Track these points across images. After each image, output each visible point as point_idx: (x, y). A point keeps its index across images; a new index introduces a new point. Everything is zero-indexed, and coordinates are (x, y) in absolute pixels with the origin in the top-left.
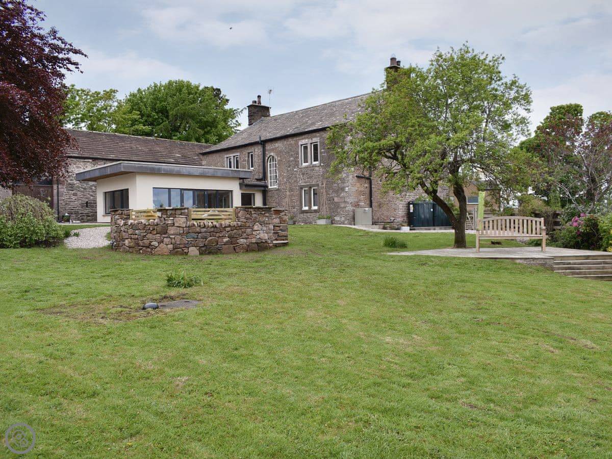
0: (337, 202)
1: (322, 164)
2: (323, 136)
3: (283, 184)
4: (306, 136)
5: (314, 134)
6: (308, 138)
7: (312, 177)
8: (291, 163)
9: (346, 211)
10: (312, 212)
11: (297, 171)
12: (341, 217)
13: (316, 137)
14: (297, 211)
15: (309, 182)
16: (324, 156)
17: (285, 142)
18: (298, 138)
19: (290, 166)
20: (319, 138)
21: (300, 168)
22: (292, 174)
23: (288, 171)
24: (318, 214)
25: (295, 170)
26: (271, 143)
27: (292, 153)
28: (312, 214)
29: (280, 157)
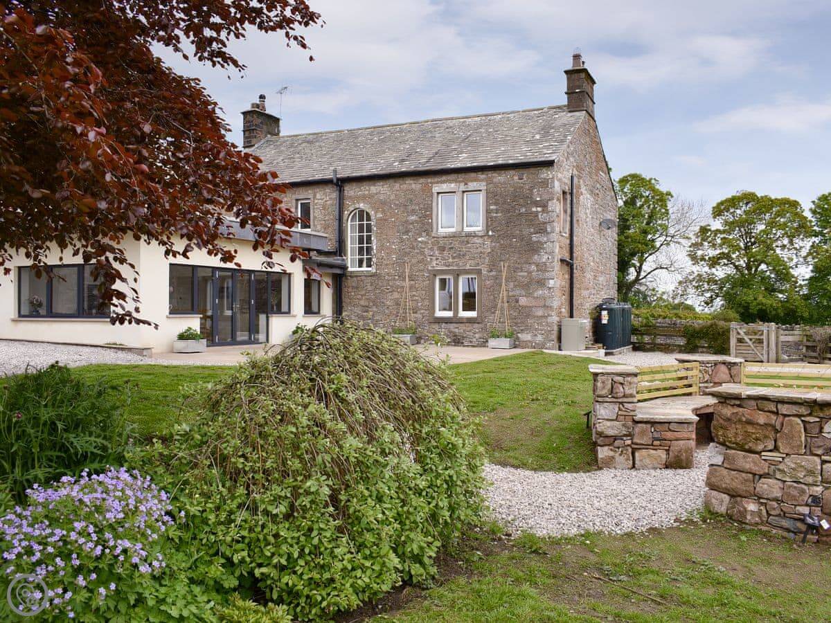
1: (490, 233)
2: (495, 180)
4: (453, 176)
5: (473, 175)
6: (455, 181)
7: (464, 255)
8: (411, 227)
9: (548, 325)
10: (461, 321)
11: (426, 243)
12: (536, 335)
13: (476, 180)
14: (423, 317)
15: (457, 265)
16: (496, 217)
17: (397, 185)
18: (429, 180)
19: (407, 232)
20: (484, 183)
21: (434, 237)
22: (413, 248)
23: (402, 241)
24: (476, 325)
25: (420, 239)
26: (360, 184)
27: (413, 207)
28: (461, 325)
29: (383, 212)
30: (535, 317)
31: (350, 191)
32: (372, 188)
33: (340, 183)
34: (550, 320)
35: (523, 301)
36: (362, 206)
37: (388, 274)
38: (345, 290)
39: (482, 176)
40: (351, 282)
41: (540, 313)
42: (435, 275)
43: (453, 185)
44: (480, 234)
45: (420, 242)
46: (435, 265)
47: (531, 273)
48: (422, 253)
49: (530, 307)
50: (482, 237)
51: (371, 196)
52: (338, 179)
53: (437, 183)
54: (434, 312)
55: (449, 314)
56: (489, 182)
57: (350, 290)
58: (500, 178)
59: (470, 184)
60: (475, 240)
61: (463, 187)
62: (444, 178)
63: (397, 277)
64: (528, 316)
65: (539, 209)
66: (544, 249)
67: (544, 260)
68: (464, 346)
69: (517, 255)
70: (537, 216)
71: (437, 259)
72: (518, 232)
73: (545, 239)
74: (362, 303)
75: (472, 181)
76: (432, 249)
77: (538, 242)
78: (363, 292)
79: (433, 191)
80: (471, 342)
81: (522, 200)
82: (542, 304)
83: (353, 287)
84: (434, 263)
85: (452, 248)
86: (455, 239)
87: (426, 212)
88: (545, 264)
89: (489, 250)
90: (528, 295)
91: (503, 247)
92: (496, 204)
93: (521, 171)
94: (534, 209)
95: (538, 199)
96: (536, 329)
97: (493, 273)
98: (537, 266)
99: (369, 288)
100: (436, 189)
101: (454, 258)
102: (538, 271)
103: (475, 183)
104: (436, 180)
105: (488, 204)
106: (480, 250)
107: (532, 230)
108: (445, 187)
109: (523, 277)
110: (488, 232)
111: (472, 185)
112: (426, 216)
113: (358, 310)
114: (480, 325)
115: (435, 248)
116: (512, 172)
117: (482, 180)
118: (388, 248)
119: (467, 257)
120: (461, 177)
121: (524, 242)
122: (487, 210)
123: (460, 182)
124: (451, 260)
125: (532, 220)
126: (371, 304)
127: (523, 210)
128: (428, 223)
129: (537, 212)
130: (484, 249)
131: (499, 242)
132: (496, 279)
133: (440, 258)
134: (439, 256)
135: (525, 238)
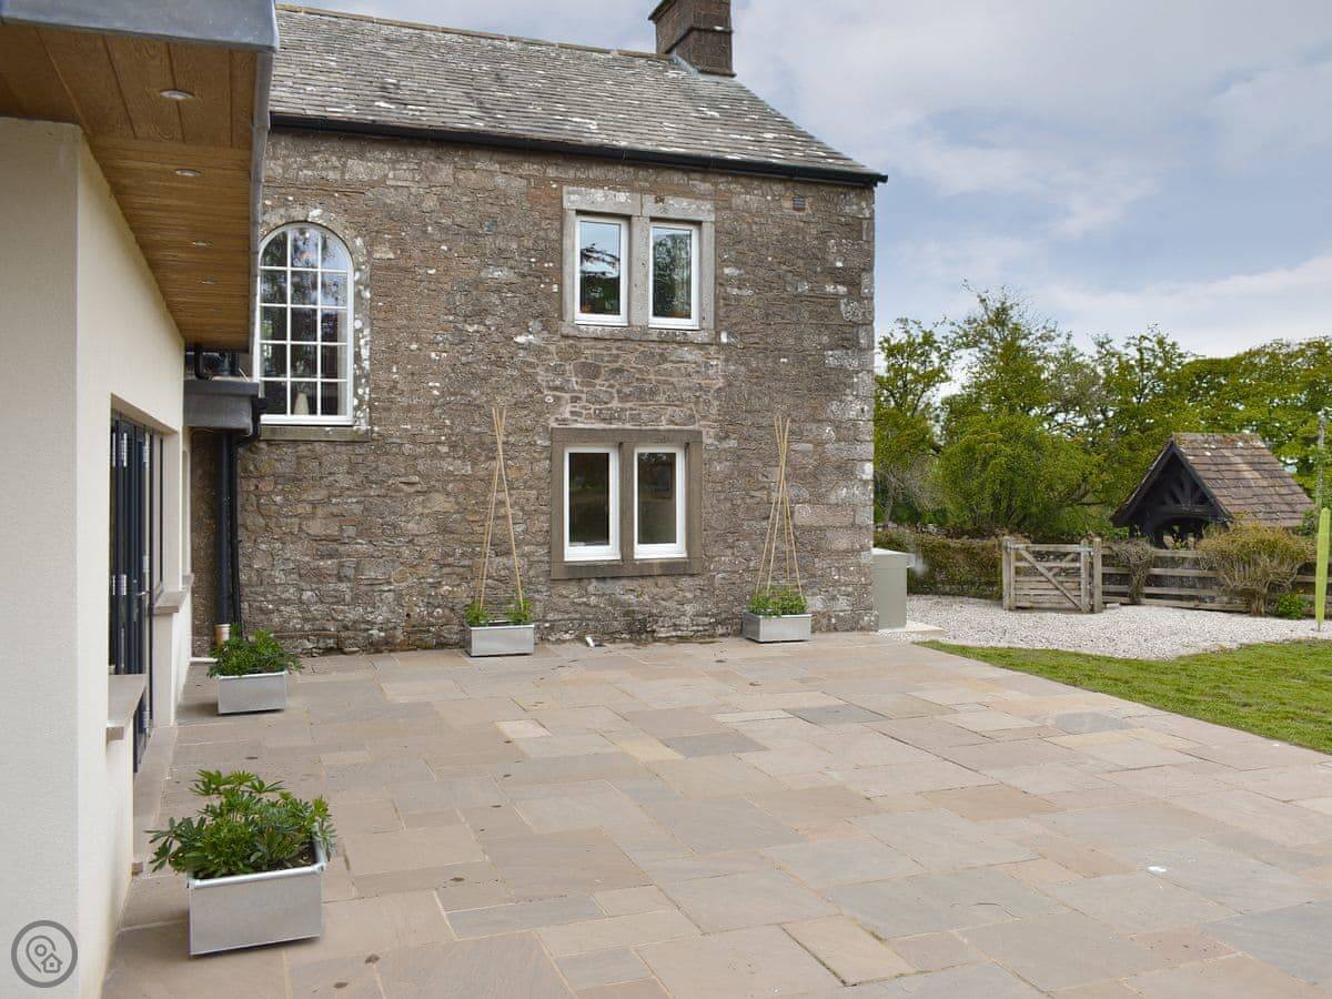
0: (811, 529)
1: (724, 338)
3: (409, 409)
4: (617, 173)
5: (677, 178)
6: (629, 187)
7: (653, 392)
8: (495, 299)
11: (539, 351)
12: (834, 598)
13: (687, 193)
14: (531, 564)
15: (633, 419)
16: (738, 298)
18: (551, 172)
19: (480, 314)
20: (708, 206)
21: (566, 337)
22: (499, 362)
23: (463, 339)
24: (685, 582)
25: (521, 339)
27: (501, 243)
29: (397, 244)
30: (831, 552)
35: (804, 514)
37: (413, 438)
39: (701, 185)
40: (269, 461)
41: (843, 542)
42: (564, 445)
45: (521, 346)
46: (570, 415)
47: (823, 444)
48: (528, 379)
49: (821, 529)
50: (701, 346)
51: (351, 190)
53: (576, 182)
55: (605, 553)
56: (722, 204)
57: (266, 486)
58: (750, 198)
59: (670, 201)
60: (688, 354)
61: (652, 208)
62: (596, 172)
63: (444, 449)
64: (816, 551)
65: (842, 289)
66: (852, 386)
67: (852, 414)
69: (790, 401)
70: (837, 305)
71: (575, 399)
72: (791, 341)
73: (856, 363)
74: (316, 527)
75: (676, 194)
76: (558, 370)
77: (841, 368)
78: (321, 494)
79: (566, 204)
80: (676, 627)
81: (801, 263)
82: (847, 521)
84: (566, 411)
85: (620, 370)
86: (631, 345)
87: (541, 260)
88: (854, 423)
89: (720, 383)
90: (817, 499)
91: (756, 376)
92: (737, 264)
93: (801, 189)
94: (830, 289)
95: (839, 264)
96: (835, 584)
97: (732, 443)
98: (837, 428)
99: (344, 480)
100: (573, 199)
101: (624, 398)
102: (838, 440)
103: (685, 203)
104: (571, 173)
105: (720, 263)
106: (696, 379)
107: (825, 339)
108: (599, 198)
109: (804, 454)
110: (718, 334)
111: (678, 206)
112: (540, 275)
113: (297, 553)
115: (569, 367)
116: (777, 188)
117: (702, 197)
118: (413, 358)
119: (662, 399)
120: (645, 177)
121: (805, 369)
122: (716, 278)
123: (642, 191)
124: (615, 404)
125: (824, 315)
126: (351, 531)
127: (805, 287)
128: (549, 296)
129: (837, 296)
130: (708, 377)
131: (746, 364)
132: (739, 458)
133: (584, 396)
134: (582, 392)
135: (809, 358)
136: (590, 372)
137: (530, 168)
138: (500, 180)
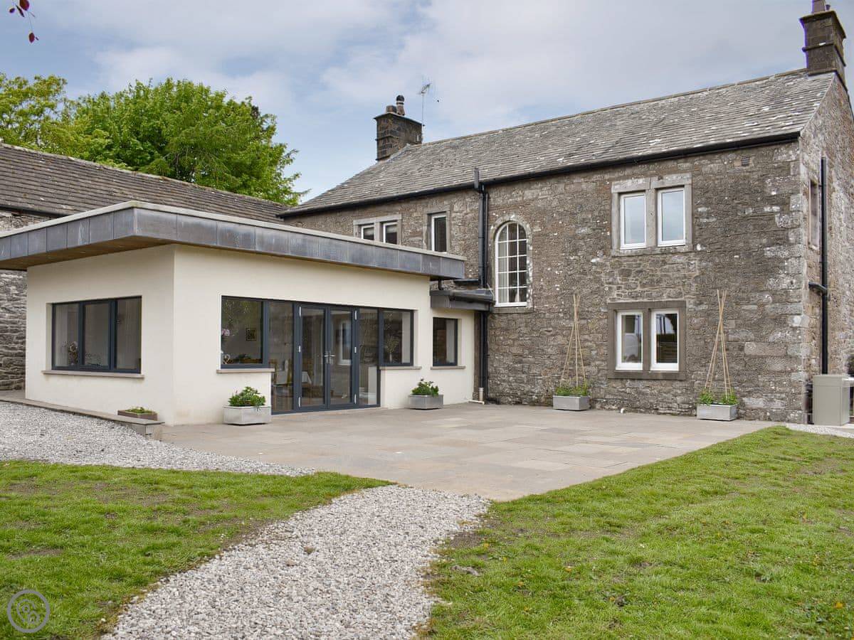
0: (755, 357)
1: (699, 248)
2: (705, 169)
3: (547, 297)
4: (639, 169)
5: (671, 164)
6: (645, 175)
7: (658, 282)
8: (582, 243)
9: (791, 384)
10: (655, 377)
11: (602, 265)
12: (772, 400)
13: (676, 171)
14: (599, 371)
15: (648, 296)
16: (707, 224)
17: (561, 187)
18: (607, 177)
19: (575, 251)
20: (688, 175)
21: (614, 257)
22: (584, 273)
23: (569, 263)
24: (678, 384)
25: (593, 261)
26: (510, 188)
27: (584, 216)
28: (655, 383)
29: (542, 224)
30: (769, 372)
31: (498, 198)
32: (526, 192)
33: (485, 188)
34: (794, 377)
35: (751, 348)
36: (513, 217)
37: (549, 310)
38: (491, 333)
39: (684, 165)
40: (499, 322)
41: (778, 366)
42: (616, 312)
43: (641, 181)
44: (683, 250)
45: (594, 264)
46: (616, 296)
47: (763, 305)
48: (598, 280)
49: (762, 357)
50: (685, 253)
51: (525, 204)
52: (481, 183)
53: (619, 179)
54: (615, 364)
55: (637, 367)
56: (696, 173)
57: (498, 333)
58: (712, 166)
59: (666, 177)
60: (676, 258)
61: (655, 183)
62: (628, 171)
63: (561, 315)
64: (759, 371)
65: (776, 208)
66: (783, 268)
67: (784, 286)
68: (660, 414)
69: (740, 280)
70: (773, 219)
71: (619, 288)
72: (741, 244)
73: (786, 253)
74: (515, 350)
75: (669, 173)
76: (611, 274)
77: (776, 258)
78: (515, 336)
79: (613, 191)
80: (669, 408)
81: (747, 197)
82: (782, 352)
83: (502, 329)
84: (615, 294)
85: (641, 271)
86: (645, 258)
87: (602, 221)
88: (786, 291)
89: (697, 273)
90: (759, 339)
91: (719, 268)
92: (706, 205)
93: (746, 153)
94: (767, 209)
95: (774, 193)
96: (772, 392)
97: (704, 307)
98: (773, 295)
99: (524, 330)
100: (616, 188)
101: (643, 285)
102: (774, 302)
103: (674, 177)
104: (616, 175)
105: (694, 205)
106: (683, 272)
107: (764, 241)
108: (629, 184)
109: (750, 311)
110: (695, 246)
111: (670, 180)
112: (601, 228)
113: (508, 361)
114: (683, 384)
115: (616, 272)
116: (731, 156)
117: (685, 171)
118: (549, 274)
119: (664, 284)
120: (653, 168)
121: (751, 260)
122: (693, 215)
123: (652, 175)
124: (639, 289)
125: (763, 226)
126: (527, 352)
127: (750, 211)
128: (605, 237)
129: (773, 213)
130: (690, 271)
131: (712, 261)
132: (709, 315)
133: (623, 286)
134: (622, 284)
135: (754, 254)
136: (626, 273)
137: (596, 177)
138: (584, 186)
